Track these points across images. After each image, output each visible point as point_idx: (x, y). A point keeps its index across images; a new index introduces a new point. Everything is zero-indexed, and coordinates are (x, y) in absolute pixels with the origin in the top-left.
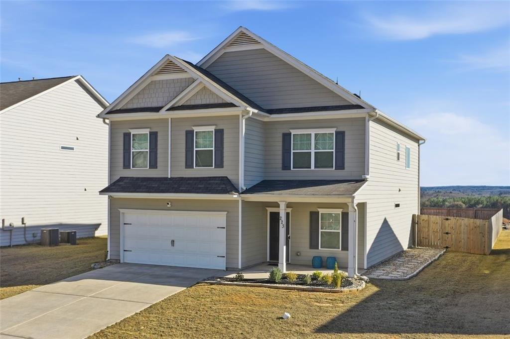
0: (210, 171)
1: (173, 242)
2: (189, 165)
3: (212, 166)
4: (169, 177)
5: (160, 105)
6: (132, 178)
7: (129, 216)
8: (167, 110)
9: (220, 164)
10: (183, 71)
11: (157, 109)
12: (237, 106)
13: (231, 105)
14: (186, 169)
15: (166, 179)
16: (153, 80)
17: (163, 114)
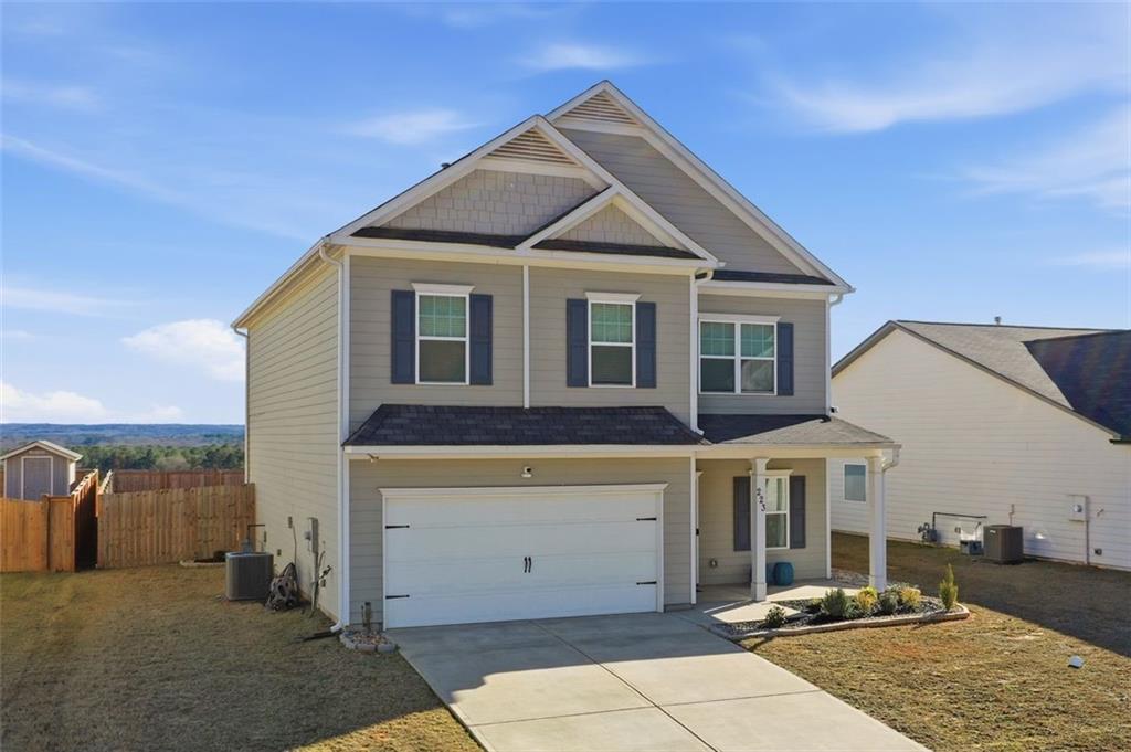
0: (626, 395)
1: (528, 561)
2: (576, 379)
3: (630, 383)
4: (527, 406)
5: (518, 231)
6: (420, 409)
7: (398, 505)
8: (533, 247)
9: (648, 380)
10: (561, 159)
11: (510, 242)
12: (699, 258)
13: (687, 255)
14: (570, 389)
15: (519, 410)
16: (479, 168)
17: (524, 255)
